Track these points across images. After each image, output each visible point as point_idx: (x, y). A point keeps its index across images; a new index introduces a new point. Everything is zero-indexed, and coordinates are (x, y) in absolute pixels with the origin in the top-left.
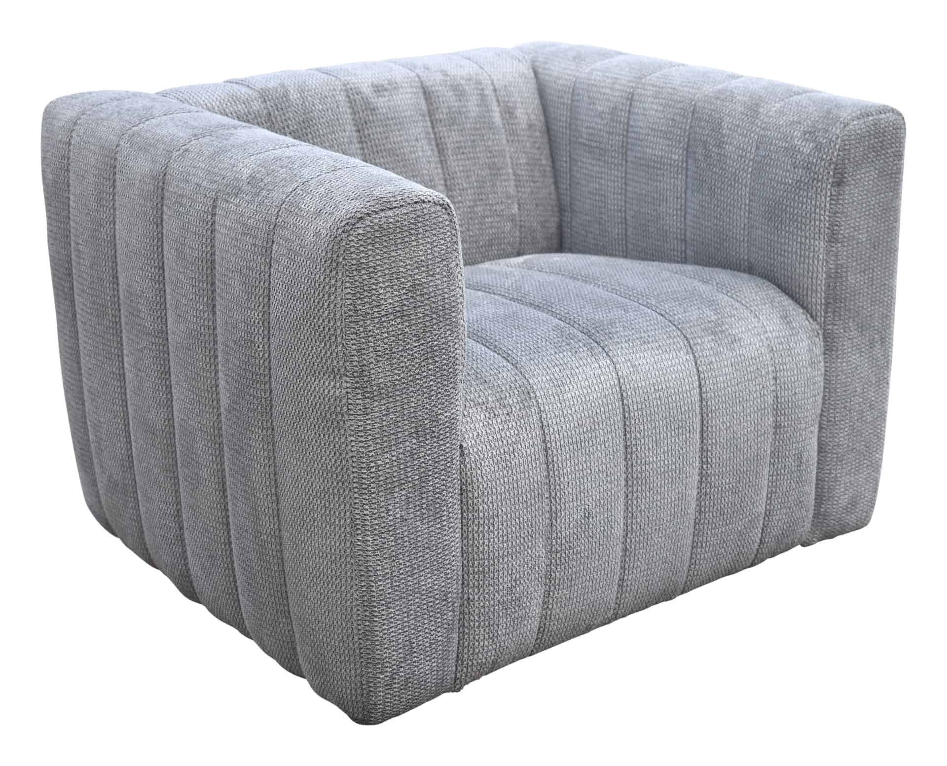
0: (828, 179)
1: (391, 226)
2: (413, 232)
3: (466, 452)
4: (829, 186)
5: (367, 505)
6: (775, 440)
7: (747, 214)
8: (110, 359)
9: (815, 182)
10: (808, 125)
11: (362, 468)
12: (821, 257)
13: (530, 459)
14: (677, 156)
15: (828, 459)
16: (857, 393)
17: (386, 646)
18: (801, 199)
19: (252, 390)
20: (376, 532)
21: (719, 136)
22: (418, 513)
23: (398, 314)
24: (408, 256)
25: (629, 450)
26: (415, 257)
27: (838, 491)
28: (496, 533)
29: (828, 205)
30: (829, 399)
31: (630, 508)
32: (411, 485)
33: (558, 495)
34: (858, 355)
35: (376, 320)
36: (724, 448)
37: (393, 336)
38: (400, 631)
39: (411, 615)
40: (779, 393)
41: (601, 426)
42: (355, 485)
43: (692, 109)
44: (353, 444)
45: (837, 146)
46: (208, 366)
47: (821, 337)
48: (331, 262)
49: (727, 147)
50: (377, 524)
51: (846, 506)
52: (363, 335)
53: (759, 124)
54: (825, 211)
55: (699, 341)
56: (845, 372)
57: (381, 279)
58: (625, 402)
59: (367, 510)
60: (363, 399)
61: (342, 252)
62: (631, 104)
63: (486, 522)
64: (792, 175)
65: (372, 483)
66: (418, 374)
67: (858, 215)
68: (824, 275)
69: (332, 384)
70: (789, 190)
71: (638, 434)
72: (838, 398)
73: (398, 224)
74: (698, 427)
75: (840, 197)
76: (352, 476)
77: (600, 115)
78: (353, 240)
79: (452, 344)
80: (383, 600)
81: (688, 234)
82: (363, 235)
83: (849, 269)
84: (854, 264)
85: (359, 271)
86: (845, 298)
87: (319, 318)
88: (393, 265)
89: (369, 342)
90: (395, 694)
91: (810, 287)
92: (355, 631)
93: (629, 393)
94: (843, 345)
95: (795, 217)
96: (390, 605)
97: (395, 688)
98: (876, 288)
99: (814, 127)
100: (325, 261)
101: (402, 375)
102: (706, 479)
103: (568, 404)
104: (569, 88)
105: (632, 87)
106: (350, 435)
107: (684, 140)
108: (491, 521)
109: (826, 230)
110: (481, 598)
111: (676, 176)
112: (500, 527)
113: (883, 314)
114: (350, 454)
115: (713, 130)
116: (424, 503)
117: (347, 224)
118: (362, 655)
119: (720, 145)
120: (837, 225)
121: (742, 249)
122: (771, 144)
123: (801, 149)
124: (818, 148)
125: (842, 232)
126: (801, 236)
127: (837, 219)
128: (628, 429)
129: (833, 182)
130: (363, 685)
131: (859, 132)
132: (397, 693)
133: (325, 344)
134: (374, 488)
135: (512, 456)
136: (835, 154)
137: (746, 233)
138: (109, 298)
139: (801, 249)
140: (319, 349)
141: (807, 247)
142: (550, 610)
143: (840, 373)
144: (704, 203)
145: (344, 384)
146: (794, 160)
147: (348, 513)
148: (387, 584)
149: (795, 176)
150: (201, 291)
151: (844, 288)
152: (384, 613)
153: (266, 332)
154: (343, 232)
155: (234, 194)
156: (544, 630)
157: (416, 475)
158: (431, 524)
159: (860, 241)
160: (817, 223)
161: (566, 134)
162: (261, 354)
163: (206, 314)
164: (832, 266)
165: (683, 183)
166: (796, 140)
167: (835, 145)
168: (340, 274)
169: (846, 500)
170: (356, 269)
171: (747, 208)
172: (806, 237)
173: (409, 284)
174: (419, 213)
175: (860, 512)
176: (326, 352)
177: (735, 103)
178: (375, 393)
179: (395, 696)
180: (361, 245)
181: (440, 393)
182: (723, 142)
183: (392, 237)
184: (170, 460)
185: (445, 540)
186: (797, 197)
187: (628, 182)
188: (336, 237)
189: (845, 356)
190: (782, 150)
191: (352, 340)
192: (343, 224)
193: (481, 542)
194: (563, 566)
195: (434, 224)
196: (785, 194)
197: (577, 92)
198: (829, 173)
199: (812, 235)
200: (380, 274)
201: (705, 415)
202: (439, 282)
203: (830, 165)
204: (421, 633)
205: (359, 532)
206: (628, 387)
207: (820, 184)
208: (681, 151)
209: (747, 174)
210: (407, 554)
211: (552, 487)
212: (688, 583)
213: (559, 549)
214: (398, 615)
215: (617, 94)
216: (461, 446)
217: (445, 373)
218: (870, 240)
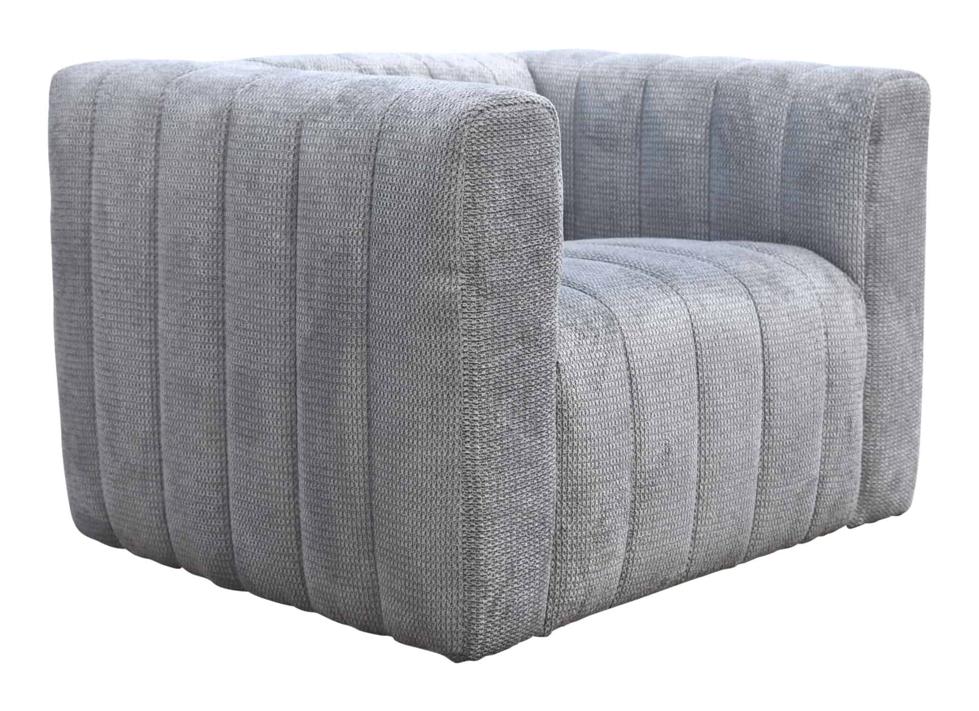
0: (865, 137)
1: (508, 121)
2: (525, 130)
3: (562, 368)
4: (867, 144)
5: (477, 410)
6: (827, 399)
7: (779, 183)
8: (139, 325)
9: (853, 141)
10: (841, 88)
11: (473, 369)
12: (860, 217)
13: (617, 384)
14: (699, 135)
15: (873, 430)
16: (897, 362)
17: (490, 567)
18: (838, 159)
19: (345, 307)
20: (485, 440)
21: (747, 109)
22: (522, 424)
23: (510, 212)
24: (520, 154)
25: (702, 389)
26: (526, 156)
27: (882, 465)
28: (589, 457)
29: (866, 163)
30: (872, 365)
31: (703, 452)
32: (516, 393)
33: (642, 425)
34: (897, 322)
35: (492, 216)
36: (784, 399)
37: (506, 234)
38: (504, 551)
39: (514, 535)
40: (830, 349)
41: (678, 359)
42: (465, 389)
43: (713, 87)
44: (466, 344)
45: (873, 104)
46: (282, 299)
47: (863, 297)
48: (453, 154)
49: (756, 118)
50: (486, 431)
51: (891, 483)
52: (479, 229)
53: (789, 92)
54: (863, 170)
55: (756, 289)
56: (886, 337)
57: (497, 174)
58: (697, 339)
59: (477, 415)
60: (477, 297)
61: (464, 143)
62: (644, 91)
63: (580, 444)
64: (828, 136)
65: (482, 386)
66: (525, 277)
67: (894, 176)
68: (864, 236)
69: (448, 280)
70: (826, 151)
71: (709, 373)
72: (881, 364)
73: (513, 121)
74: (761, 372)
75: (878, 155)
76: (463, 379)
77: (609, 105)
78: (474, 132)
79: (554, 251)
80: (489, 514)
81: (712, 214)
82: (484, 127)
83: (887, 230)
84: (891, 225)
85: (478, 163)
86: (884, 259)
87: (437, 212)
88: (507, 161)
89: (485, 237)
90: (496, 623)
91: (850, 248)
92: (460, 550)
93: (700, 330)
94: (883, 309)
95: (833, 178)
96: (496, 521)
97: (497, 615)
98: (911, 253)
99: (848, 89)
100: (447, 153)
101: (512, 276)
102: (769, 432)
103: (648, 334)
104: (573, 83)
105: (645, 74)
106: (463, 335)
107: (706, 118)
108: (584, 444)
109: (865, 189)
110: (574, 527)
111: (699, 156)
112: (593, 451)
113: (917, 282)
114: (462, 355)
115: (739, 104)
116: (527, 415)
117: (469, 116)
118: (466, 577)
119: (748, 117)
120: (874, 184)
121: (775, 220)
122: (804, 109)
123: (836, 110)
124: (854, 107)
125: (879, 191)
126: (840, 197)
127: (875, 178)
128: (700, 367)
129: (871, 140)
130: (465, 612)
131: (892, 91)
132: (498, 623)
133: (443, 238)
134: (483, 392)
135: (602, 379)
136: (872, 112)
137: (779, 202)
138: (143, 257)
139: (840, 210)
140: (435, 245)
141: (846, 207)
142: (633, 552)
143: (881, 338)
144: (731, 179)
145: (460, 281)
146: (829, 122)
147: (457, 420)
148: (493, 497)
149: (832, 136)
150: (279, 220)
151: (883, 249)
152: (490, 529)
153: (365, 243)
154: (465, 123)
155: (324, 113)
156: (626, 576)
157: (521, 383)
158: (533, 438)
159: (896, 202)
160: (856, 182)
161: (570, 131)
162: (359, 266)
163: (283, 243)
164: (871, 226)
165: (707, 162)
166: (830, 102)
167: (871, 104)
168: (461, 166)
169: (890, 476)
170: (476, 162)
171: (780, 177)
172: (845, 198)
173: (520, 183)
174: (531, 112)
175: (903, 492)
176: (443, 246)
177: (761, 76)
178: (489, 291)
179: (496, 626)
180: (482, 137)
181: (543, 300)
182: (752, 114)
183: (507, 132)
184: (217, 421)
185: (544, 458)
186: (834, 159)
187: (643, 170)
188: (458, 129)
189: (885, 320)
190: (816, 114)
191: (469, 233)
192: (464, 116)
193: (575, 466)
194: (646, 504)
195: (542, 125)
196: (822, 156)
197: (582, 85)
198: (866, 131)
199: (851, 194)
200: (496, 169)
201: (766, 362)
202: (545, 185)
203: (867, 123)
204: (521, 557)
205: (468, 439)
206: (699, 324)
207: (857, 142)
208: (703, 130)
209: (778, 143)
210: (511, 468)
211: (637, 417)
212: (751, 547)
213: (643, 483)
214: (502, 533)
215: (629, 82)
216: (558, 363)
217: (548, 280)
218: (904, 203)
